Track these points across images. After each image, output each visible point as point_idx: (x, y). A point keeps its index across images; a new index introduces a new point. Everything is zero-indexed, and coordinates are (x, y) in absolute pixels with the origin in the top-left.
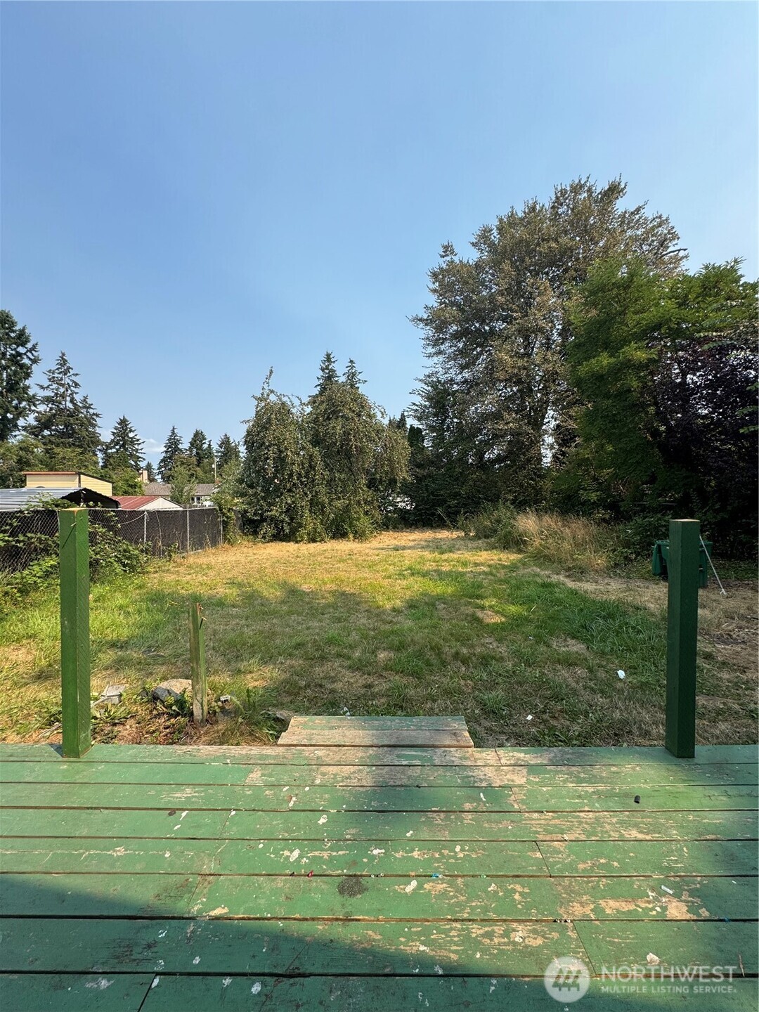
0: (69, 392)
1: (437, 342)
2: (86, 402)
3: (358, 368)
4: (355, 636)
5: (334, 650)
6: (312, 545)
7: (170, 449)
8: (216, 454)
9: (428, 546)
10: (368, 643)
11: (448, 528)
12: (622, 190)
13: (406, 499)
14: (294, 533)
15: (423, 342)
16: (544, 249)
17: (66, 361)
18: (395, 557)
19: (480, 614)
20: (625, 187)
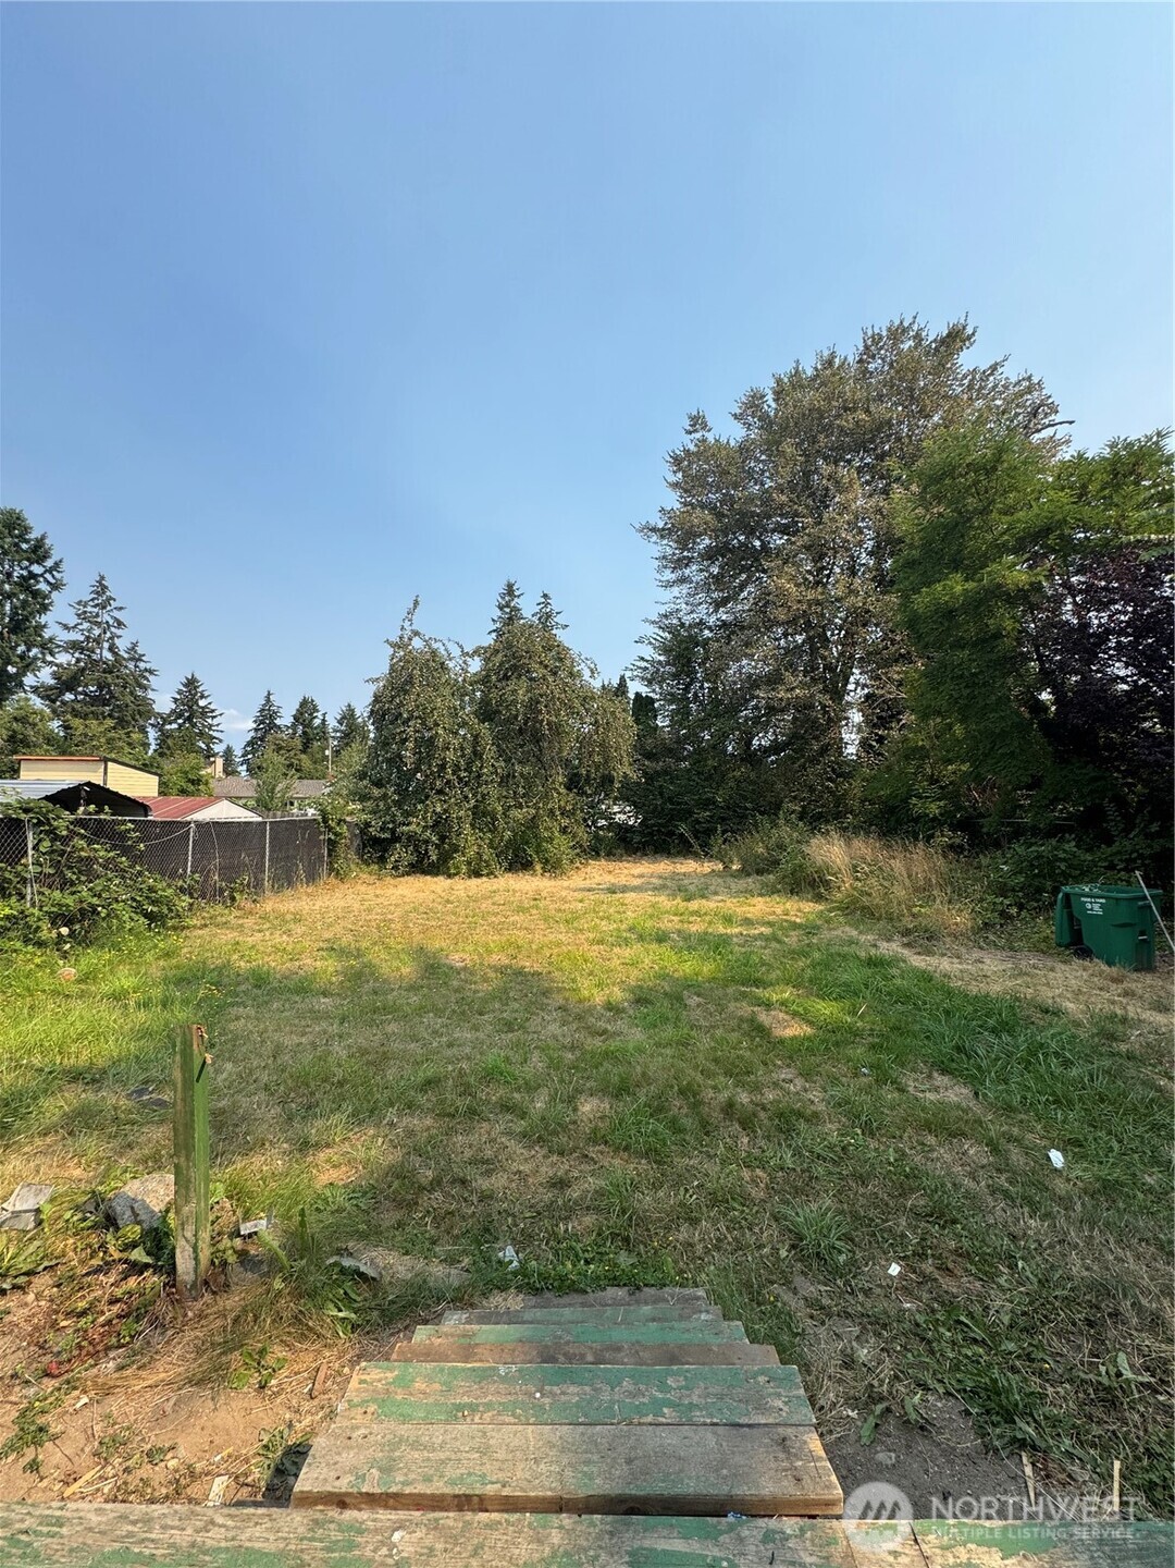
0: (108, 635)
1: (680, 563)
2: (135, 652)
3: (555, 605)
4: (537, 1062)
5: (496, 1094)
6: (474, 882)
7: (262, 726)
8: (333, 735)
9: (664, 887)
10: (562, 1081)
11: (696, 856)
12: (969, 338)
13: (628, 808)
14: (445, 861)
15: (657, 563)
16: (847, 422)
17: (106, 588)
18: (610, 904)
19: (764, 1018)
20: (973, 334)
